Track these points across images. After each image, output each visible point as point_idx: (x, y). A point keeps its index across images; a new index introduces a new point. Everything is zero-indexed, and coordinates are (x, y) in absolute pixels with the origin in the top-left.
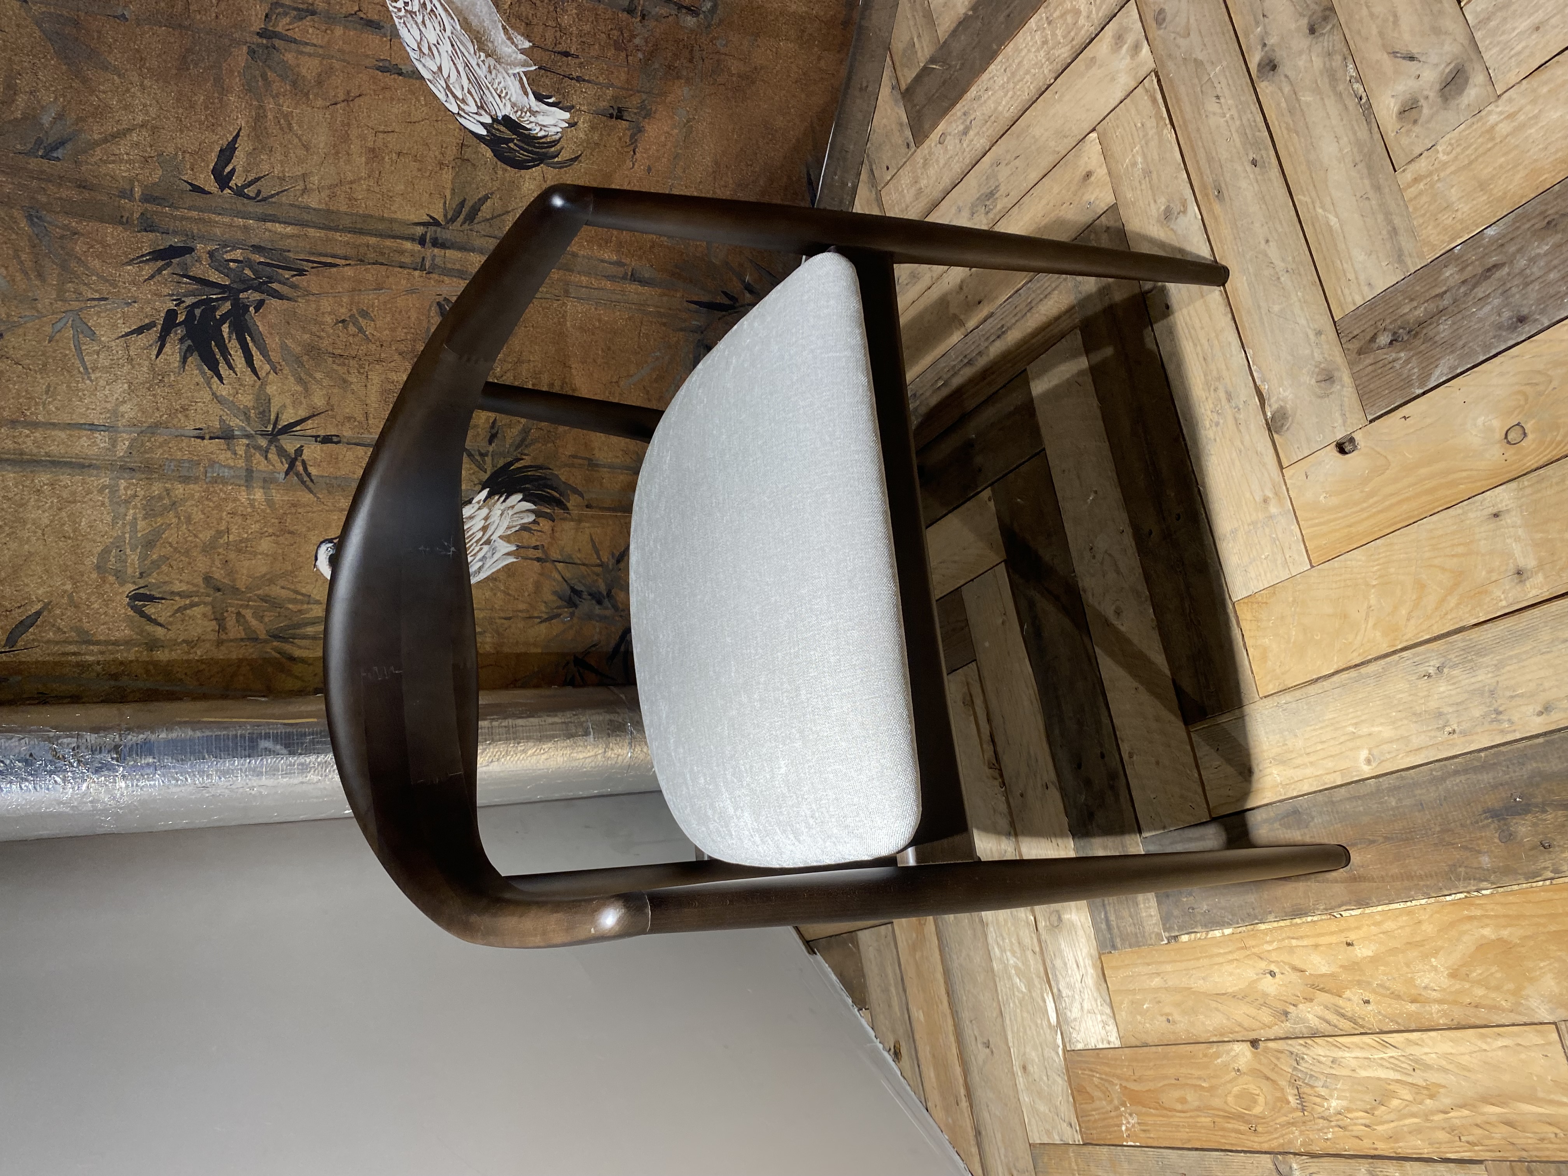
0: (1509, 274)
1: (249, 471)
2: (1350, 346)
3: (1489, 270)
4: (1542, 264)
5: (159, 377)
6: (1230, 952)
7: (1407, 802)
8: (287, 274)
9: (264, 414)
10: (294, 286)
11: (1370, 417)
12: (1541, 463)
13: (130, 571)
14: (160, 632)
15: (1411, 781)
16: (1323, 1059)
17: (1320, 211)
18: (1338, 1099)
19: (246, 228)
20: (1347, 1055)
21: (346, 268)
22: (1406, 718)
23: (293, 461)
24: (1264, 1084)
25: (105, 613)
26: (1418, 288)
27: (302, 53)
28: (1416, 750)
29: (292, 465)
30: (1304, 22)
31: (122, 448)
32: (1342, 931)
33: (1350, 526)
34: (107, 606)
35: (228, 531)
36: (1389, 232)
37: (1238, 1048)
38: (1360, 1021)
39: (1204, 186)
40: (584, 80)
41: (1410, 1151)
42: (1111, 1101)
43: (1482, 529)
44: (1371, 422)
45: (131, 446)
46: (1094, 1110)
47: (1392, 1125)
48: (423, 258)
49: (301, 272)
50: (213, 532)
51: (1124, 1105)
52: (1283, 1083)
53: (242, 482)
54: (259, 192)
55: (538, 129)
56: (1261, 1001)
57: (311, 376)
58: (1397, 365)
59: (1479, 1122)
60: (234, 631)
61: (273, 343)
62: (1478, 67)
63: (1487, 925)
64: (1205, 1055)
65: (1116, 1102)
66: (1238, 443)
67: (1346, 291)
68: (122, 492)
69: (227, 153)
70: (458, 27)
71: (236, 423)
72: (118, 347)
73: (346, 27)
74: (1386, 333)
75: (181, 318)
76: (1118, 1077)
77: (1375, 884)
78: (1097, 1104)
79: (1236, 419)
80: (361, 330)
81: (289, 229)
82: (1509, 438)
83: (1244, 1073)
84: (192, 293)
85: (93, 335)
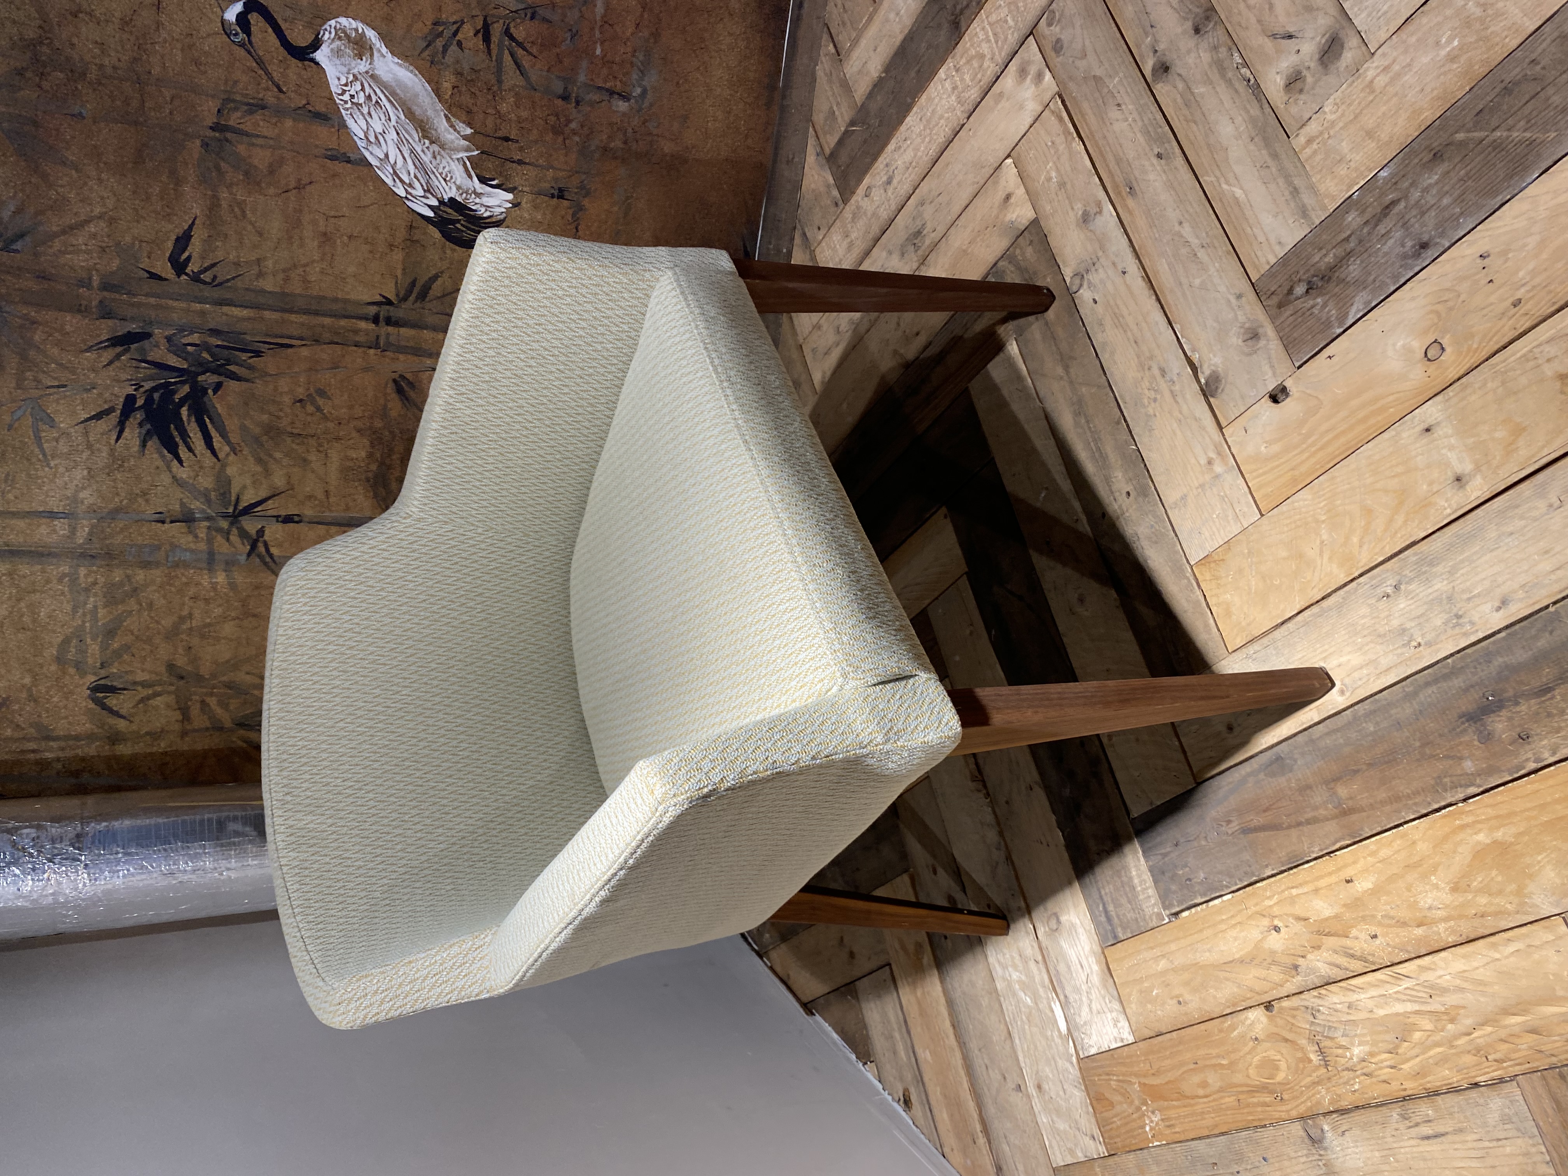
0: (1405, 207)
1: (211, 554)
2: (1270, 302)
3: (1387, 207)
4: (1434, 192)
5: (117, 463)
6: (1232, 916)
7: (1384, 724)
8: (244, 356)
9: (224, 495)
11: (1297, 364)
12: (1461, 372)
13: (90, 661)
14: (122, 724)
15: (1385, 703)
16: (1339, 1006)
17: (1225, 186)
18: (1359, 1045)
19: (203, 313)
20: (1363, 996)
21: (303, 349)
22: (1372, 642)
23: (255, 542)
24: (1285, 1048)
25: (65, 707)
26: (1324, 237)
27: (253, 145)
28: (1386, 671)
29: (254, 547)
30: (1189, 25)
31: (83, 533)
32: (1339, 870)
33: (1293, 469)
34: (67, 699)
35: (190, 616)
36: (1291, 193)
37: (1252, 1015)
38: (1371, 958)
39: (1116, 186)
40: (525, 163)
41: (1439, 1084)
42: (1132, 1102)
43: (1418, 445)
44: (1299, 368)
45: (91, 533)
46: (1116, 1116)
47: (1418, 1059)
48: (378, 337)
49: (258, 354)
50: (175, 618)
51: (1145, 1103)
52: (1303, 1042)
53: (204, 565)
54: (215, 277)
55: (483, 210)
56: (1269, 960)
57: (271, 456)
58: (1316, 311)
59: (1503, 1036)
60: (199, 720)
61: (232, 424)
62: (1352, 33)
63: (1480, 830)
64: (1221, 1031)
65: (1137, 1102)
66: (1176, 414)
67: (1259, 253)
68: (82, 579)
69: (183, 240)
70: (402, 117)
71: (196, 505)
72: (76, 433)
73: (294, 120)
74: (1301, 284)
75: (140, 402)
76: (1136, 1075)
77: (1364, 814)
78: (1118, 1109)
79: (1172, 392)
80: (319, 409)
81: (245, 313)
82: (1429, 356)
83: (1263, 1041)
84: (151, 378)
85: (52, 422)
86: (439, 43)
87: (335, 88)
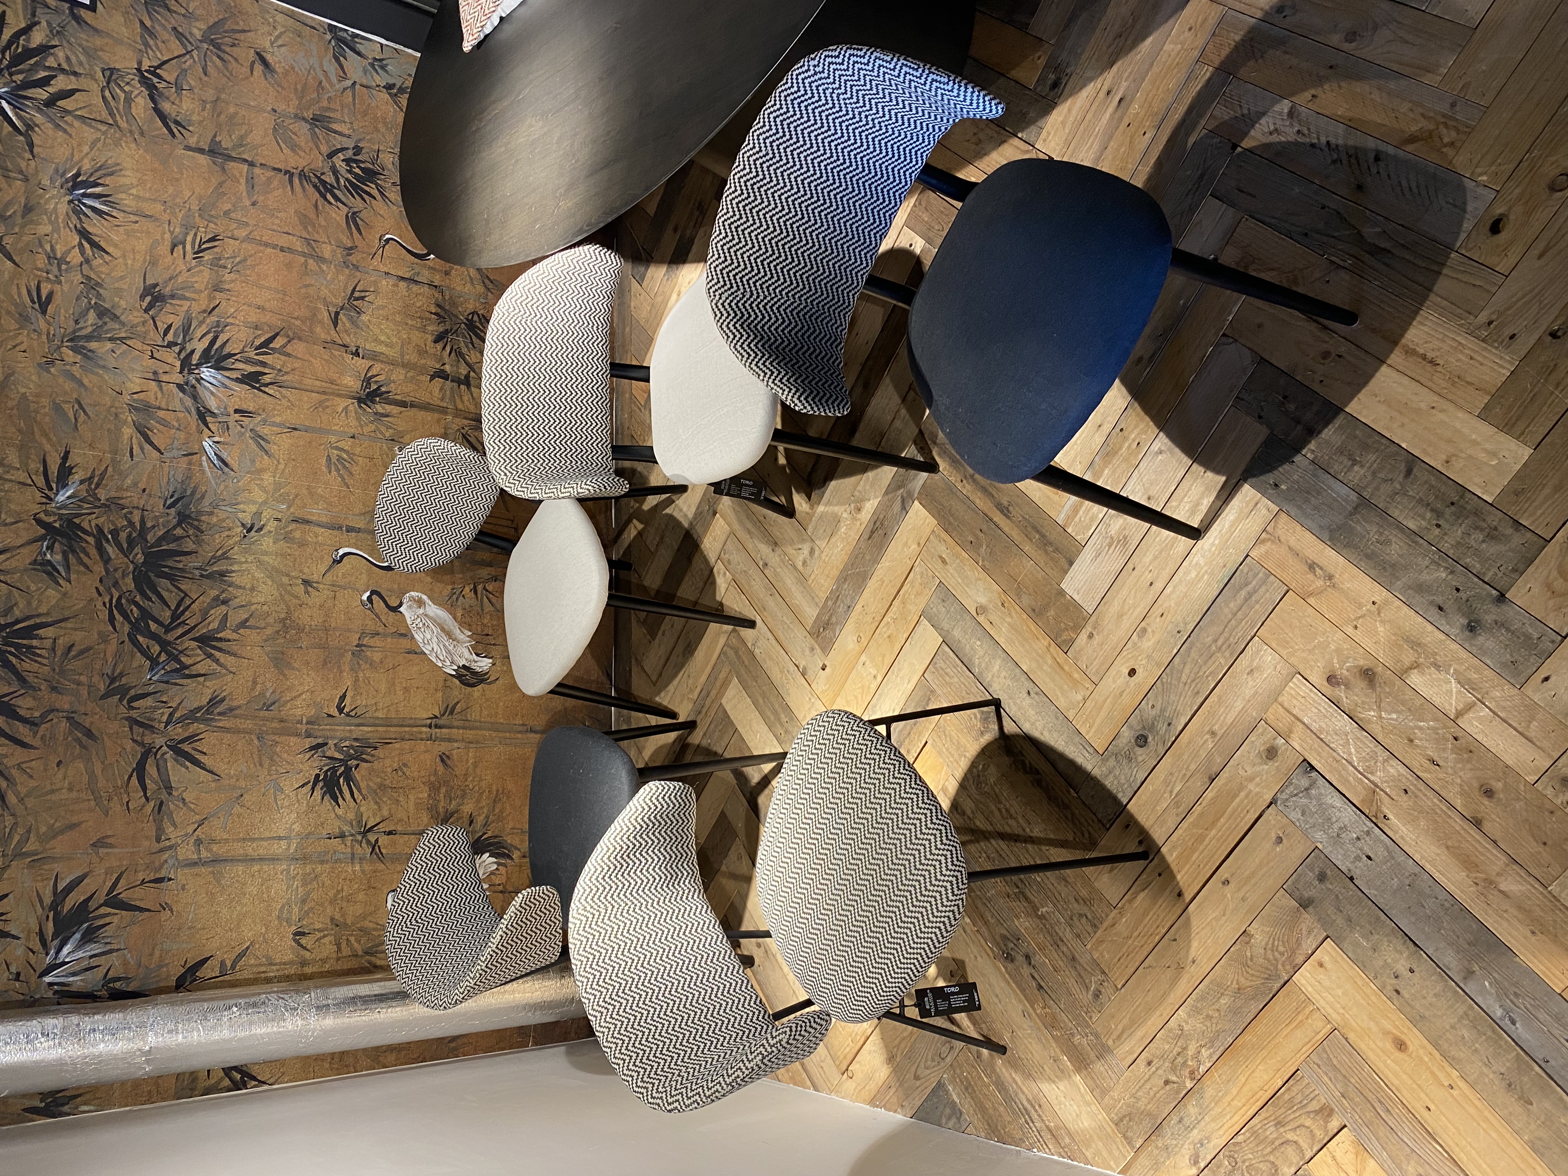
0: (841, 596)
1: (353, 854)
2: (814, 637)
3: (837, 597)
4: (847, 590)
5: (311, 808)
8: (369, 750)
9: (359, 822)
11: (826, 655)
12: (867, 644)
13: (294, 918)
14: (307, 955)
17: (793, 601)
19: (351, 731)
21: (396, 744)
23: (374, 846)
25: (281, 945)
26: (824, 612)
27: (374, 651)
29: (373, 849)
31: (293, 847)
34: (281, 941)
35: (342, 889)
36: (812, 599)
45: (297, 847)
48: (431, 735)
49: (376, 748)
50: (335, 891)
53: (349, 861)
54: (356, 713)
57: (381, 800)
58: (827, 636)
60: (345, 950)
61: (363, 785)
66: (795, 685)
67: (808, 621)
68: (292, 872)
69: (343, 697)
71: (346, 828)
72: (293, 795)
73: (392, 638)
74: (821, 628)
75: (322, 777)
79: (792, 678)
80: (404, 774)
81: (370, 729)
82: (858, 640)
84: (326, 765)
85: (282, 791)
86: (455, 597)
87: (409, 622)
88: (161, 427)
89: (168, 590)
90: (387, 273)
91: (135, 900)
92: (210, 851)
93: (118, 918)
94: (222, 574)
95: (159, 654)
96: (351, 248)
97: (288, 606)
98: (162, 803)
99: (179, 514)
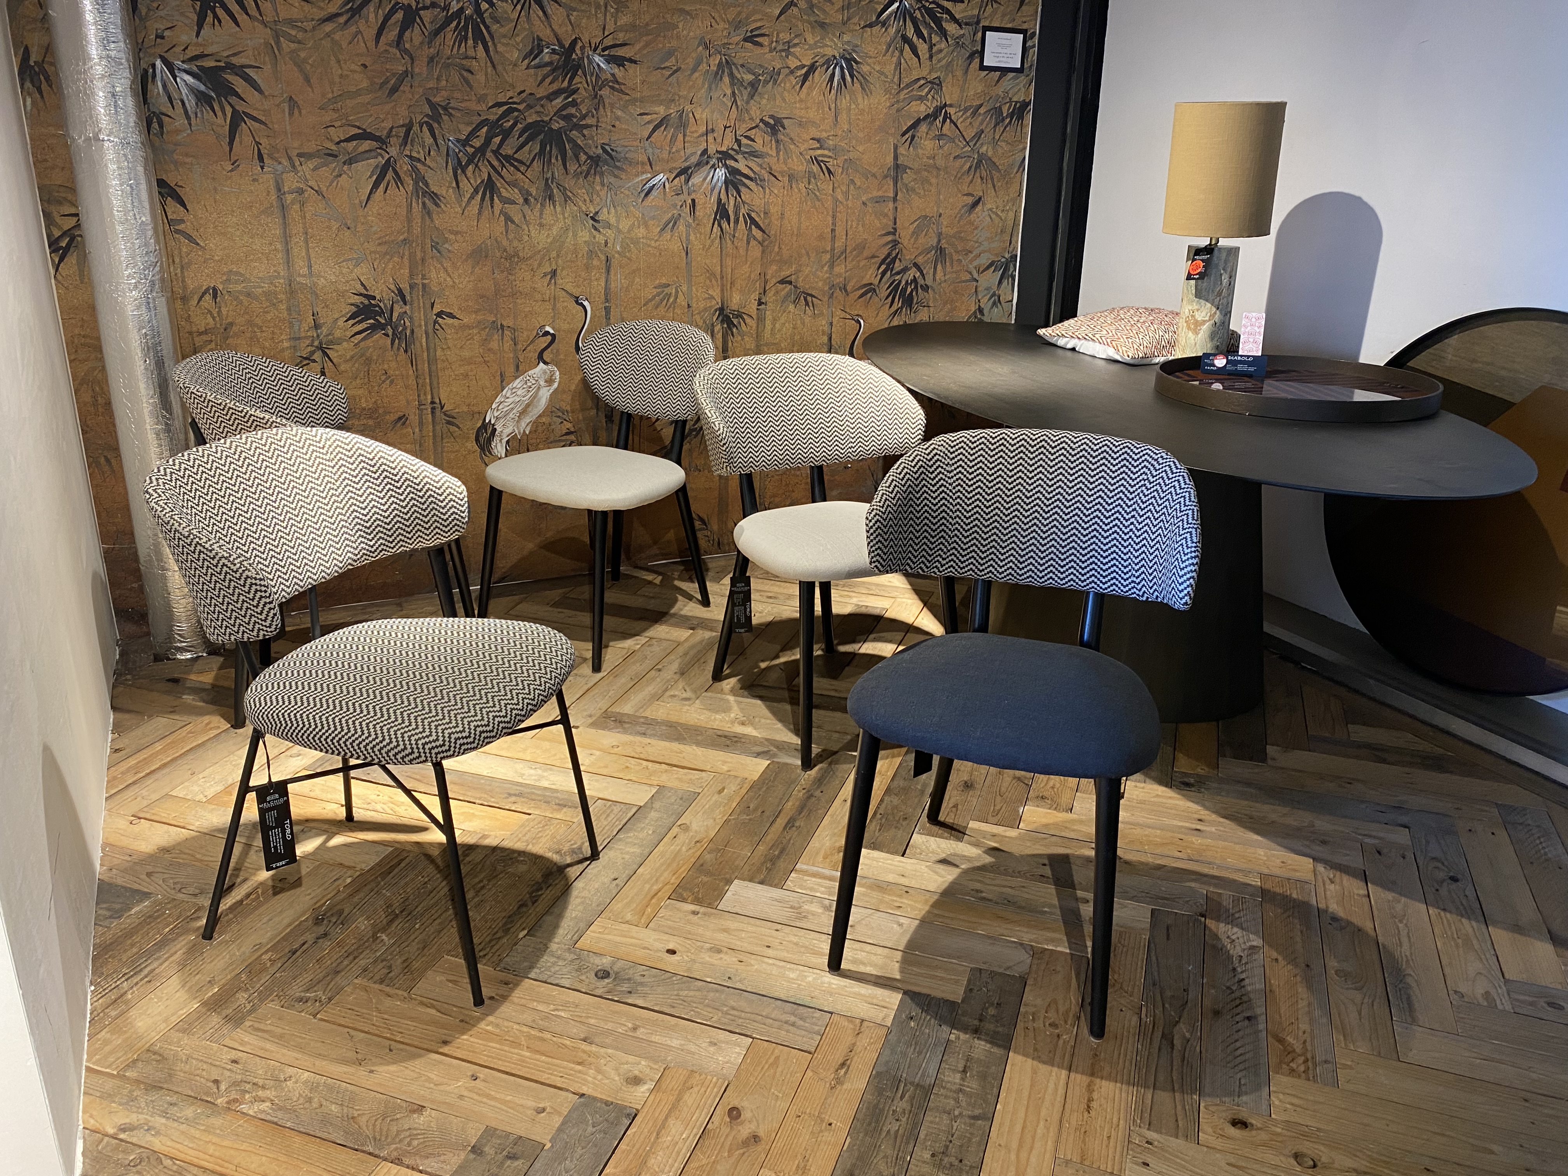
0: (652, 727)
1: (299, 339)
3: (651, 724)
4: (660, 729)
5: (342, 294)
8: (403, 345)
9: (332, 342)
10: (398, 349)
13: (231, 286)
15: (495, 780)
17: (632, 695)
19: (420, 326)
21: (412, 372)
23: (309, 359)
25: (203, 276)
26: (632, 717)
27: (499, 341)
29: (306, 358)
31: (301, 280)
34: (206, 276)
45: (303, 284)
48: (425, 404)
49: (406, 351)
50: (260, 324)
53: (292, 336)
54: (438, 330)
57: (356, 362)
61: (369, 342)
68: (278, 281)
69: (451, 316)
71: (324, 330)
72: (353, 276)
73: (513, 357)
75: (372, 302)
80: (383, 382)
81: (424, 344)
84: (385, 306)
85: (356, 266)
86: (560, 414)
87: (530, 373)
88: (669, 137)
89: (530, 152)
90: (831, 324)
91: (241, 137)
92: (293, 203)
93: (222, 123)
94: (551, 197)
95: (472, 146)
96: (846, 291)
97: (531, 257)
98: (336, 156)
99: (598, 157)
